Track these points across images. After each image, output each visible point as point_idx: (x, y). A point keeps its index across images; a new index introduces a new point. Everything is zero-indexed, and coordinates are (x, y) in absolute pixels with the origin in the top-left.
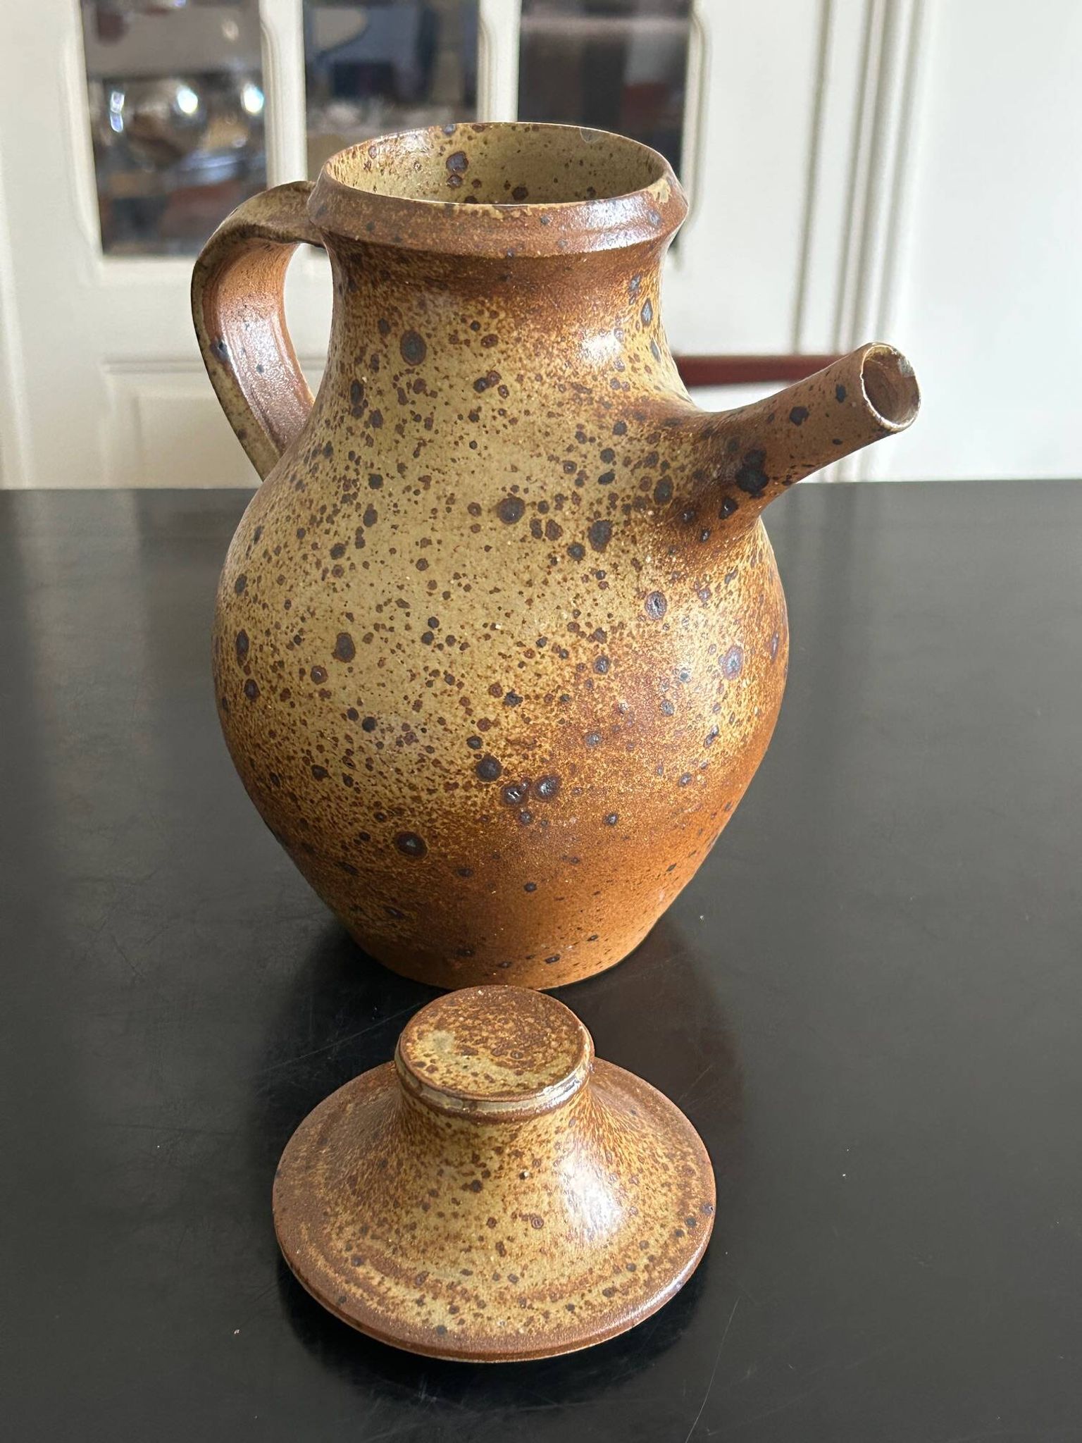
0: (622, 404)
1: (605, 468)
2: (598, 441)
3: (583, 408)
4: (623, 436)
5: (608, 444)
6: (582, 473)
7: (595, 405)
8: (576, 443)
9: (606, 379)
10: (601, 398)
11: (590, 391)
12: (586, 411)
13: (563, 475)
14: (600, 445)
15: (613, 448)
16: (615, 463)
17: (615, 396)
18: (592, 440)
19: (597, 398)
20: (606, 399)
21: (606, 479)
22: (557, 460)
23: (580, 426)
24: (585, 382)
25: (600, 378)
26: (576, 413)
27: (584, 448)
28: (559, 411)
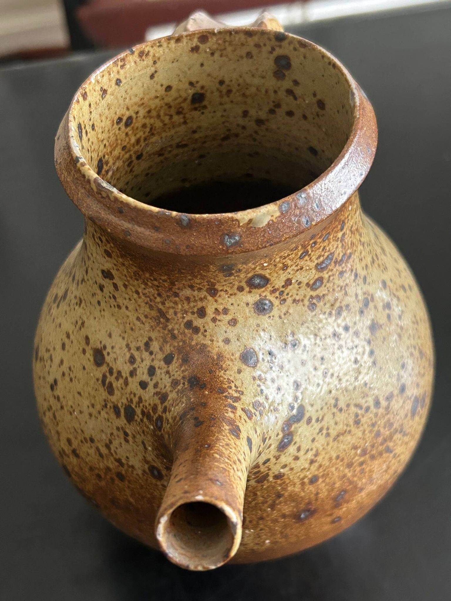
0: (184, 342)
1: (145, 377)
2: (153, 356)
3: (158, 328)
4: (166, 366)
5: (156, 364)
6: (135, 369)
7: (166, 332)
8: (143, 348)
9: (184, 318)
10: (173, 329)
11: (168, 320)
12: (159, 331)
13: (127, 361)
14: (153, 360)
15: (157, 369)
16: (151, 380)
17: (184, 333)
18: (151, 353)
19: (170, 327)
20: (176, 332)
21: (143, 385)
22: (129, 349)
23: (150, 339)
24: (167, 312)
25: (179, 315)
26: (152, 328)
27: (146, 355)
28: (144, 319)
